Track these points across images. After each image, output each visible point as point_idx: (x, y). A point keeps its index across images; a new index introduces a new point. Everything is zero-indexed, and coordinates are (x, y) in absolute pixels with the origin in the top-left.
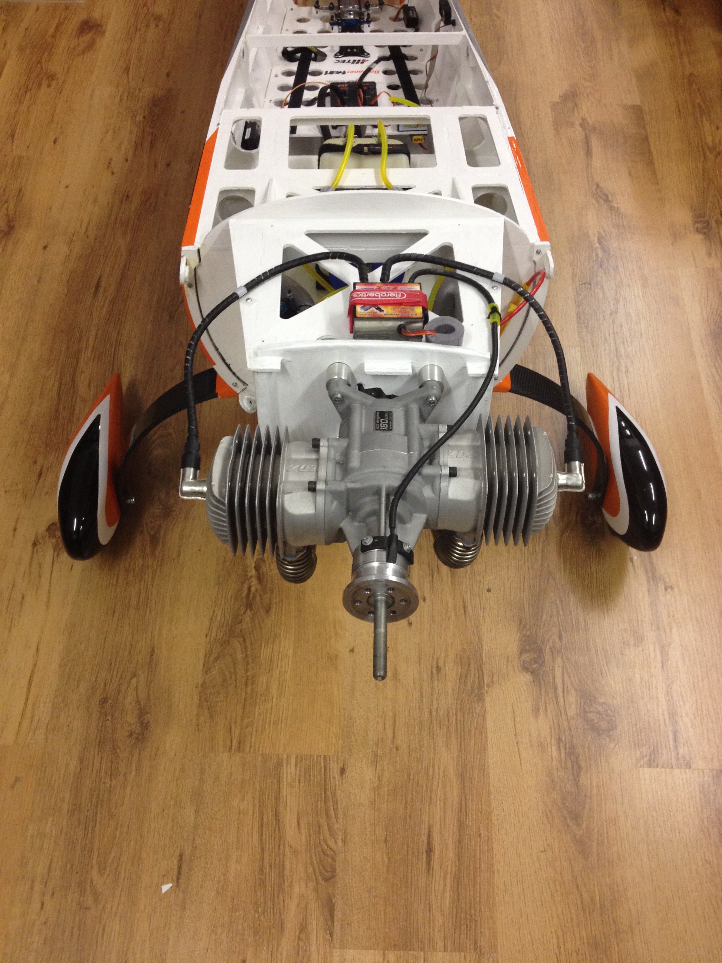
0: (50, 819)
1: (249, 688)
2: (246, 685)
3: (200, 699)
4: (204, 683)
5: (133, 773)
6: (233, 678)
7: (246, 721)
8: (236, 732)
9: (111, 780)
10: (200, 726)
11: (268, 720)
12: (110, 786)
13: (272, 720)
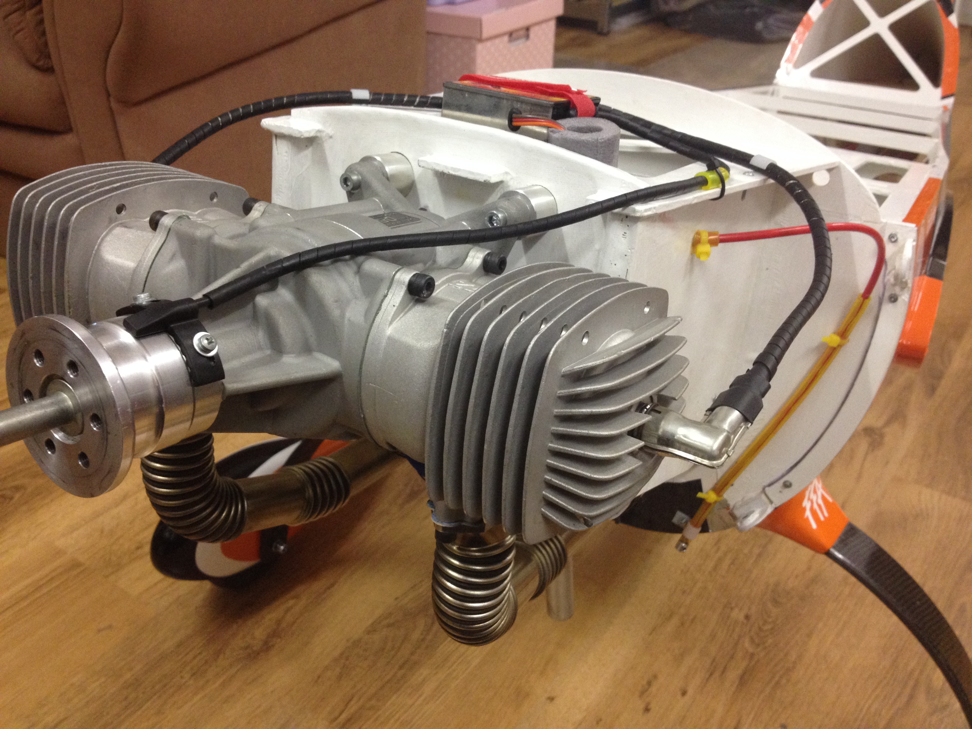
0: (103, 679)
1: (403, 671)
2: (401, 668)
3: (342, 654)
4: (360, 640)
5: (217, 684)
6: (393, 653)
7: (373, 702)
8: (353, 707)
9: (190, 679)
10: (320, 680)
11: (397, 716)
12: (186, 682)
13: (402, 719)
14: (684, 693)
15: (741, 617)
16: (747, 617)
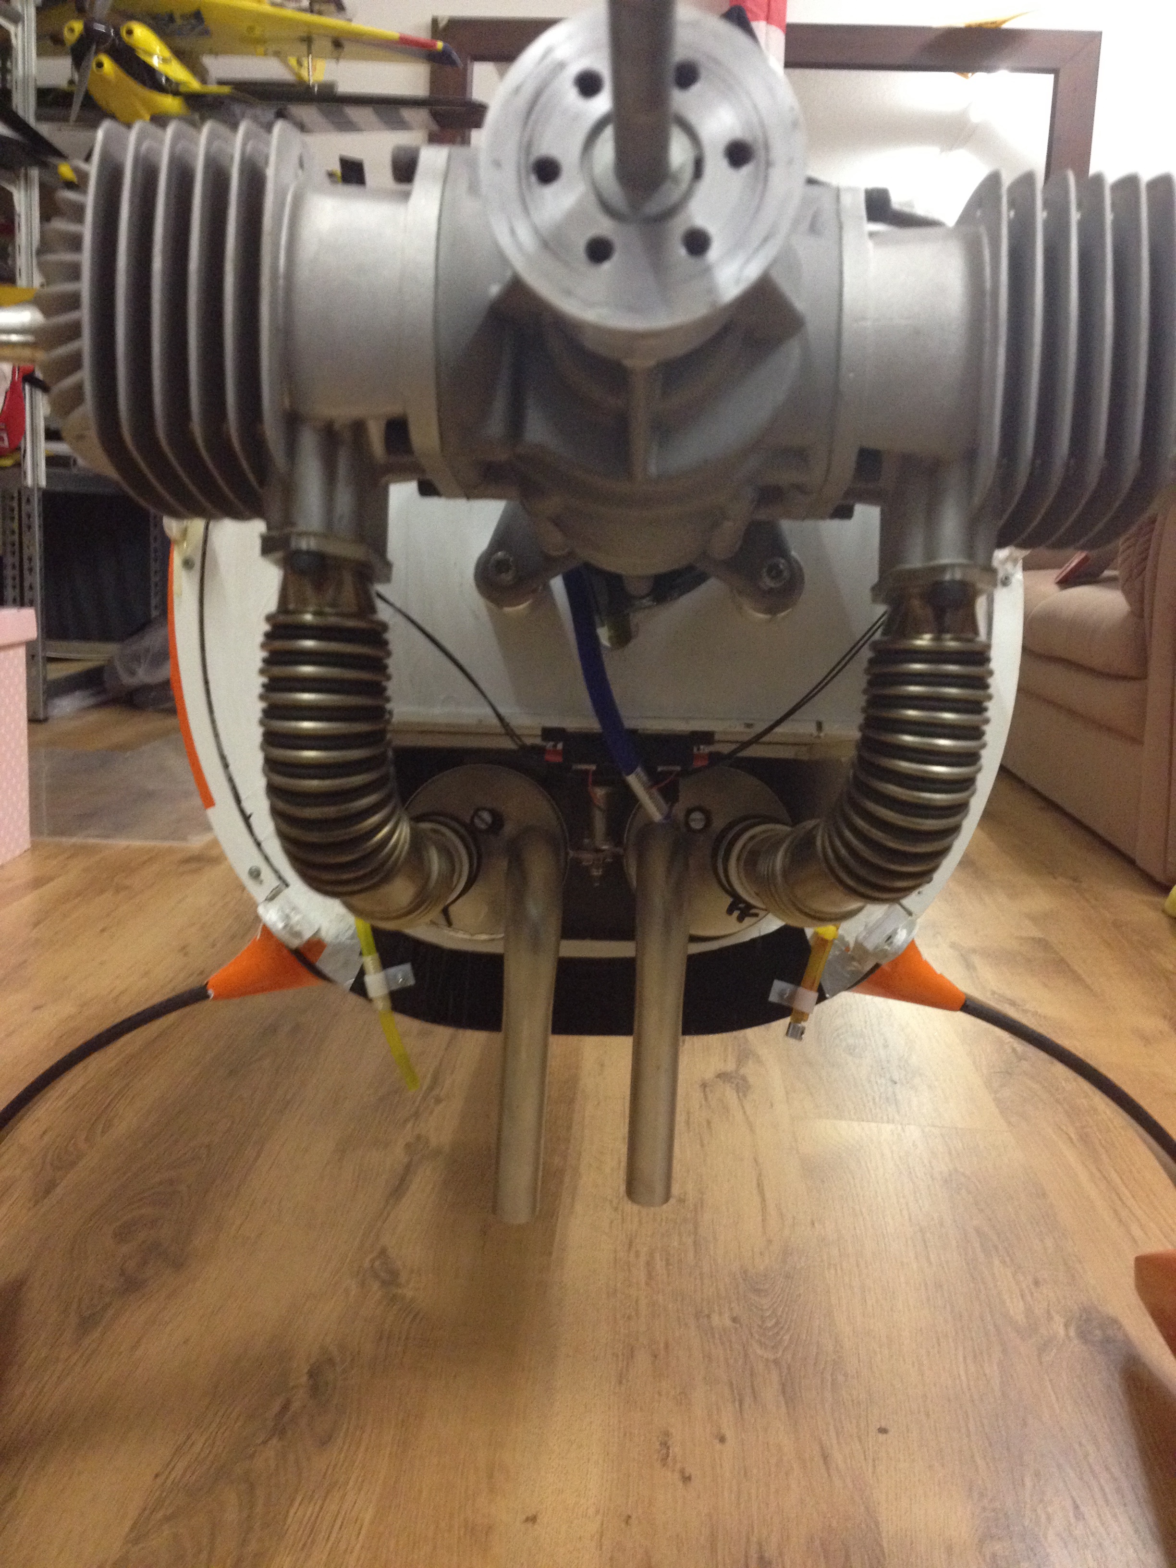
4: (125, 1559)
14: (722, 1440)
15: (728, 1323)
16: (735, 1320)
